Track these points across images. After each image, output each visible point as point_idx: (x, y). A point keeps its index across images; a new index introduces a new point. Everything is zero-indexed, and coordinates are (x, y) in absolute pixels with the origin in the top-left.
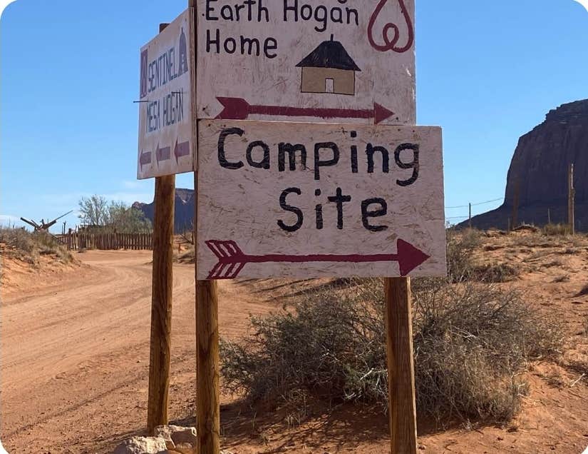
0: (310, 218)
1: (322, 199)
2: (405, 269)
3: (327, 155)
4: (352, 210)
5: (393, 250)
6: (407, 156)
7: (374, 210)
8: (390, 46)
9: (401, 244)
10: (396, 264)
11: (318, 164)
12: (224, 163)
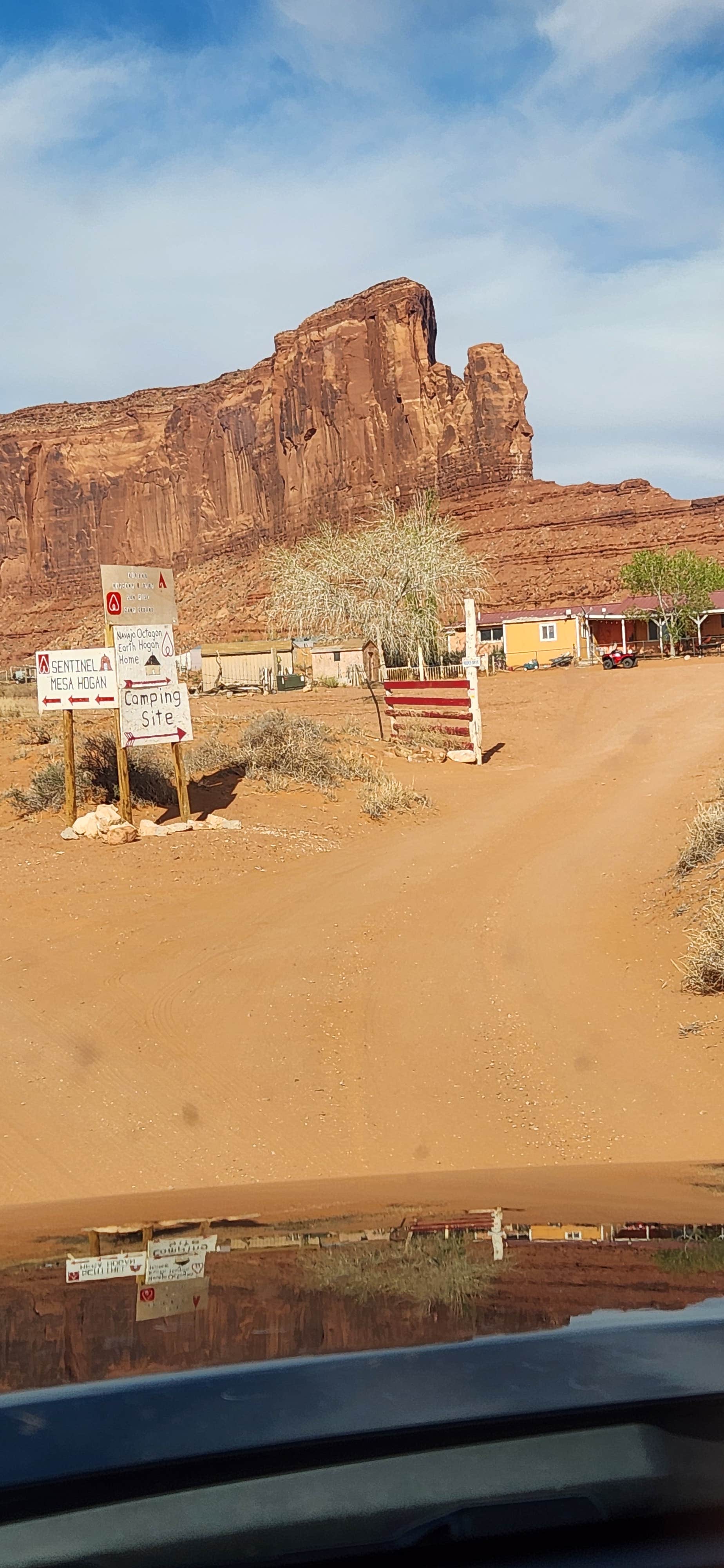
0: (151, 723)
1: (154, 714)
2: (180, 738)
3: (154, 697)
4: (163, 716)
5: (177, 732)
6: (177, 695)
7: (169, 717)
8: (168, 655)
9: (179, 729)
10: (177, 736)
11: (152, 701)
12: (127, 704)
